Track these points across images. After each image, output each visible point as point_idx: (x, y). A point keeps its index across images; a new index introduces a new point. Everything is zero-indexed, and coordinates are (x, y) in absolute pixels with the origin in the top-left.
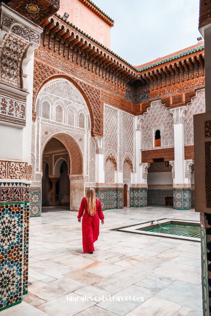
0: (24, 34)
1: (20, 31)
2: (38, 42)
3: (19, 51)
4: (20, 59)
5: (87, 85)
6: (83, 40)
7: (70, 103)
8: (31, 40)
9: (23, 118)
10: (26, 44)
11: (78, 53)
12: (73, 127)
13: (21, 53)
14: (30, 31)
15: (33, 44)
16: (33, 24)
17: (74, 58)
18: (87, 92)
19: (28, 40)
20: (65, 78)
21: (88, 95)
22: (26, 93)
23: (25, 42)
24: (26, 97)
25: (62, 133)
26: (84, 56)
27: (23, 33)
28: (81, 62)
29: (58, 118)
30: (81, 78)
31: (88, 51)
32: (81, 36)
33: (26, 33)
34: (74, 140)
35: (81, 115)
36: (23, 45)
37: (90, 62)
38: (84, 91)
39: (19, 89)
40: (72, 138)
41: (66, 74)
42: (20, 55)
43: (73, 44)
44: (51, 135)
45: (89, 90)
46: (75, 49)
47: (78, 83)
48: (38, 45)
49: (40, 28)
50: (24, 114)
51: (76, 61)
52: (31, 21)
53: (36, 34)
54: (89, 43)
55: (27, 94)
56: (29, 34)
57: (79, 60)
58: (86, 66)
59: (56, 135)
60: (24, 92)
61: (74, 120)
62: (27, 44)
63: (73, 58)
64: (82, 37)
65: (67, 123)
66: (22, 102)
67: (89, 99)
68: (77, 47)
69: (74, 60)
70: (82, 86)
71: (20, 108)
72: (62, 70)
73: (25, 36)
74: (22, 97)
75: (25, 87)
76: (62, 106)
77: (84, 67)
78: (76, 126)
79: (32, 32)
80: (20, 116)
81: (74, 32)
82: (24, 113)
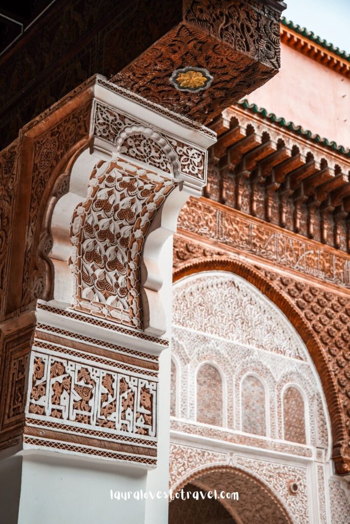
0: (157, 155)
1: (146, 148)
2: (200, 176)
3: (138, 207)
4: (138, 234)
5: (308, 289)
6: (287, 145)
7: (249, 352)
8: (179, 170)
9: (147, 434)
10: (162, 186)
11: (270, 186)
12: (262, 441)
13: (143, 215)
14: (175, 143)
15: (186, 182)
16: (185, 122)
17: (255, 204)
18: (307, 310)
19: (171, 171)
20: (227, 270)
21: (311, 320)
22: (159, 344)
23: (161, 180)
24: (156, 358)
25: (223, 467)
26: (291, 192)
27: (153, 153)
28: (280, 213)
29: (205, 412)
30: (280, 265)
31: (304, 175)
32: (278, 134)
33: (163, 152)
34: (269, 491)
35: (292, 394)
36: (152, 190)
37: (312, 212)
38: (298, 310)
39: (136, 331)
40: (262, 484)
41: (232, 256)
42: (141, 220)
43: (249, 160)
44: (179, 474)
45: (313, 304)
46: (260, 174)
47: (275, 285)
48: (200, 185)
49: (207, 132)
50: (150, 420)
51: (263, 212)
52: (178, 115)
53: (194, 151)
54: (307, 150)
55: (163, 345)
56: (172, 153)
57: (273, 207)
58: (298, 225)
59: (199, 472)
60: (151, 342)
61: (263, 413)
62: (167, 184)
63: (251, 202)
64: (280, 137)
65: (238, 429)
66: (145, 376)
67: (315, 334)
68: (263, 169)
69: (255, 208)
70: (289, 293)
71: (138, 398)
72: (215, 243)
73: (161, 160)
74: (142, 358)
75: (155, 322)
76: (220, 368)
77: (292, 228)
78: (273, 437)
79: (183, 145)
80: (136, 430)
81: (254, 125)
82: (151, 415)
